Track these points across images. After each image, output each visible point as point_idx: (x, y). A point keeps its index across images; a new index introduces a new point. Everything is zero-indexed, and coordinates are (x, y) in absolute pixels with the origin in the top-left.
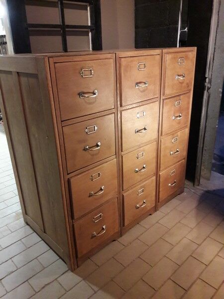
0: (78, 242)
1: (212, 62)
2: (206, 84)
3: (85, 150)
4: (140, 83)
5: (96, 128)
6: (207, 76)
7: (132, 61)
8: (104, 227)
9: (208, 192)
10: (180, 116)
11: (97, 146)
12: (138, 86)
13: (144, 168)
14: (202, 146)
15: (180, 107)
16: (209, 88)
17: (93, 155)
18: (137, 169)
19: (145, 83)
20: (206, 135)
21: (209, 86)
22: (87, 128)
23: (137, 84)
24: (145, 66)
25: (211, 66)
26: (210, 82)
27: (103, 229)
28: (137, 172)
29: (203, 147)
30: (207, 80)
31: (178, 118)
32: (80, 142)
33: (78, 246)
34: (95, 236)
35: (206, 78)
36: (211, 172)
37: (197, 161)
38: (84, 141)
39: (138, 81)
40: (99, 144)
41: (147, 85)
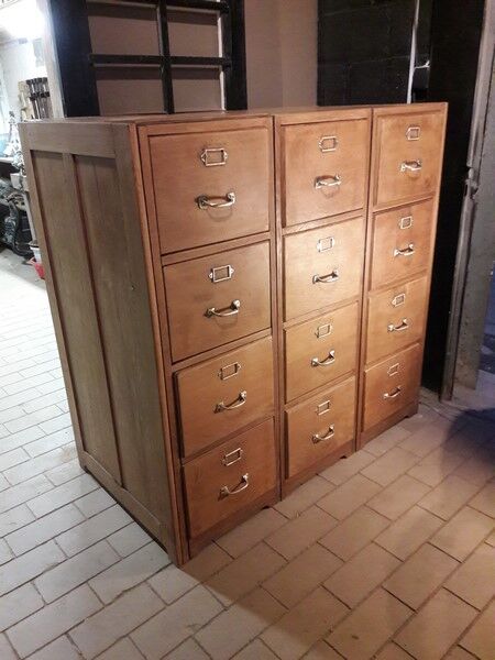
0: (191, 505)
1: (481, 135)
2: (468, 182)
3: (208, 315)
4: (324, 178)
5: (231, 271)
6: (469, 164)
7: (307, 132)
8: (246, 477)
9: (468, 413)
10: (410, 250)
11: (233, 307)
12: (320, 184)
13: (331, 357)
14: (457, 315)
15: (411, 230)
16: (474, 191)
17: (224, 327)
18: (316, 360)
19: (335, 179)
20: (467, 292)
21: (474, 185)
22: (212, 271)
23: (318, 179)
24: (335, 144)
25: (480, 142)
26: (477, 178)
27: (243, 481)
28: (316, 365)
29: (460, 317)
30: (471, 173)
31: (407, 254)
32: (198, 298)
33: (191, 515)
34: (227, 495)
35: (468, 169)
36: (477, 373)
37: (448, 347)
38: (206, 297)
39: (321, 175)
40: (237, 303)
41: (339, 183)
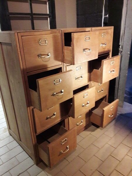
1: (123, 35)
2: (120, 49)
3: (53, 95)
4: (86, 49)
5: (61, 80)
6: (120, 44)
7: (81, 35)
8: (68, 147)
10: (114, 71)
11: (61, 92)
12: (85, 51)
13: (88, 103)
14: (117, 87)
15: (114, 65)
16: (121, 52)
17: (59, 99)
18: (83, 105)
19: (89, 49)
20: (120, 80)
21: (122, 50)
22: (54, 81)
23: (84, 50)
24: (89, 39)
26: (122, 48)
27: (67, 148)
30: (120, 47)
32: (50, 90)
34: (62, 153)
38: (53, 89)
40: (63, 91)
41: (91, 51)
